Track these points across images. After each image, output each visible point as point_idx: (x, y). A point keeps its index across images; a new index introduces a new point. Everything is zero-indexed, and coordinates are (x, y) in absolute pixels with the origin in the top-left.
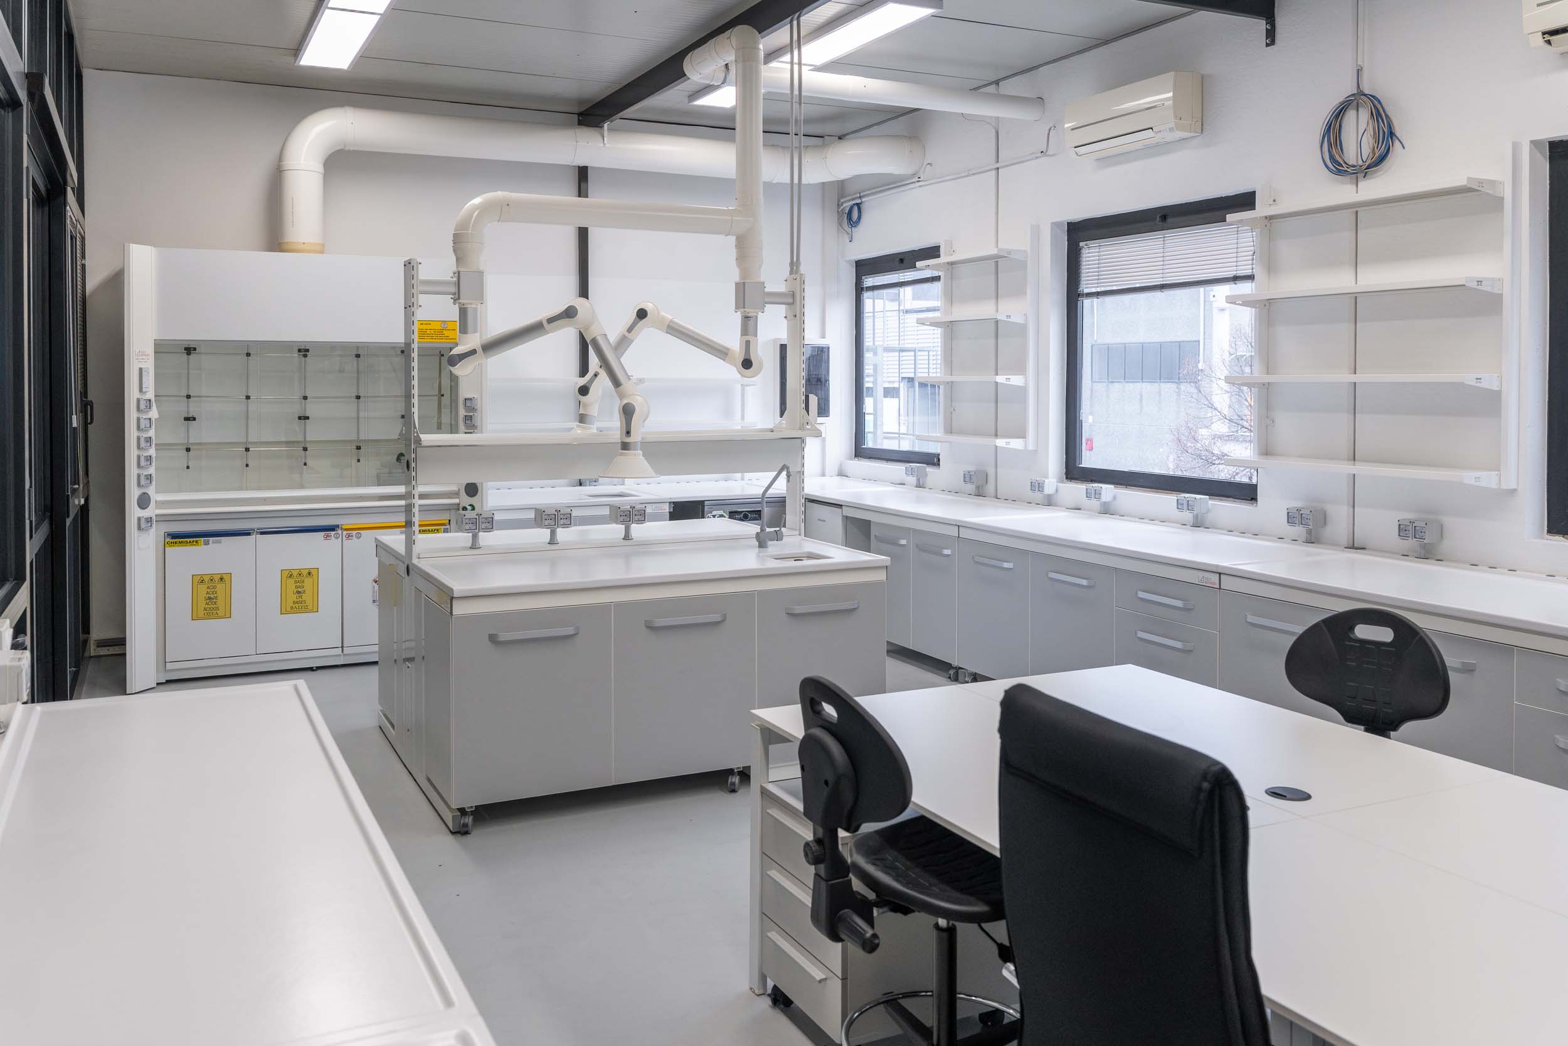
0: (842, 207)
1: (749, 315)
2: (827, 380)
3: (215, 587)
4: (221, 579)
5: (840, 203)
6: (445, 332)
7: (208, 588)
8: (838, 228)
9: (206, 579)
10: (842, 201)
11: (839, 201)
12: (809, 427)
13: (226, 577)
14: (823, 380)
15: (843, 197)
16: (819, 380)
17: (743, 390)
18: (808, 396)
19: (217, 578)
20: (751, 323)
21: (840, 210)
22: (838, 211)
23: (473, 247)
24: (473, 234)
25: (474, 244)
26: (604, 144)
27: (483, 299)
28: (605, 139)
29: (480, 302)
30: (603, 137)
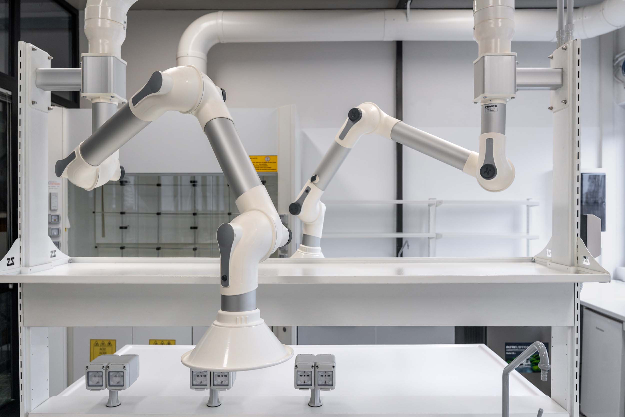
0: (617, 62)
1: (493, 103)
2: (603, 202)
3: (105, 349)
4: (109, 344)
5: (615, 59)
6: (268, 164)
7: (101, 349)
8: (614, 79)
9: (100, 343)
10: (617, 56)
11: (614, 57)
12: (588, 264)
13: (112, 343)
14: (600, 202)
15: (617, 54)
16: (596, 203)
17: (528, 210)
18: (586, 217)
19: (106, 343)
20: (495, 114)
21: (615, 64)
22: (613, 66)
23: (99, 24)
24: (99, 6)
25: (100, 20)
26: (407, 20)
27: (110, 92)
28: (408, 15)
29: (108, 95)
30: (406, 14)
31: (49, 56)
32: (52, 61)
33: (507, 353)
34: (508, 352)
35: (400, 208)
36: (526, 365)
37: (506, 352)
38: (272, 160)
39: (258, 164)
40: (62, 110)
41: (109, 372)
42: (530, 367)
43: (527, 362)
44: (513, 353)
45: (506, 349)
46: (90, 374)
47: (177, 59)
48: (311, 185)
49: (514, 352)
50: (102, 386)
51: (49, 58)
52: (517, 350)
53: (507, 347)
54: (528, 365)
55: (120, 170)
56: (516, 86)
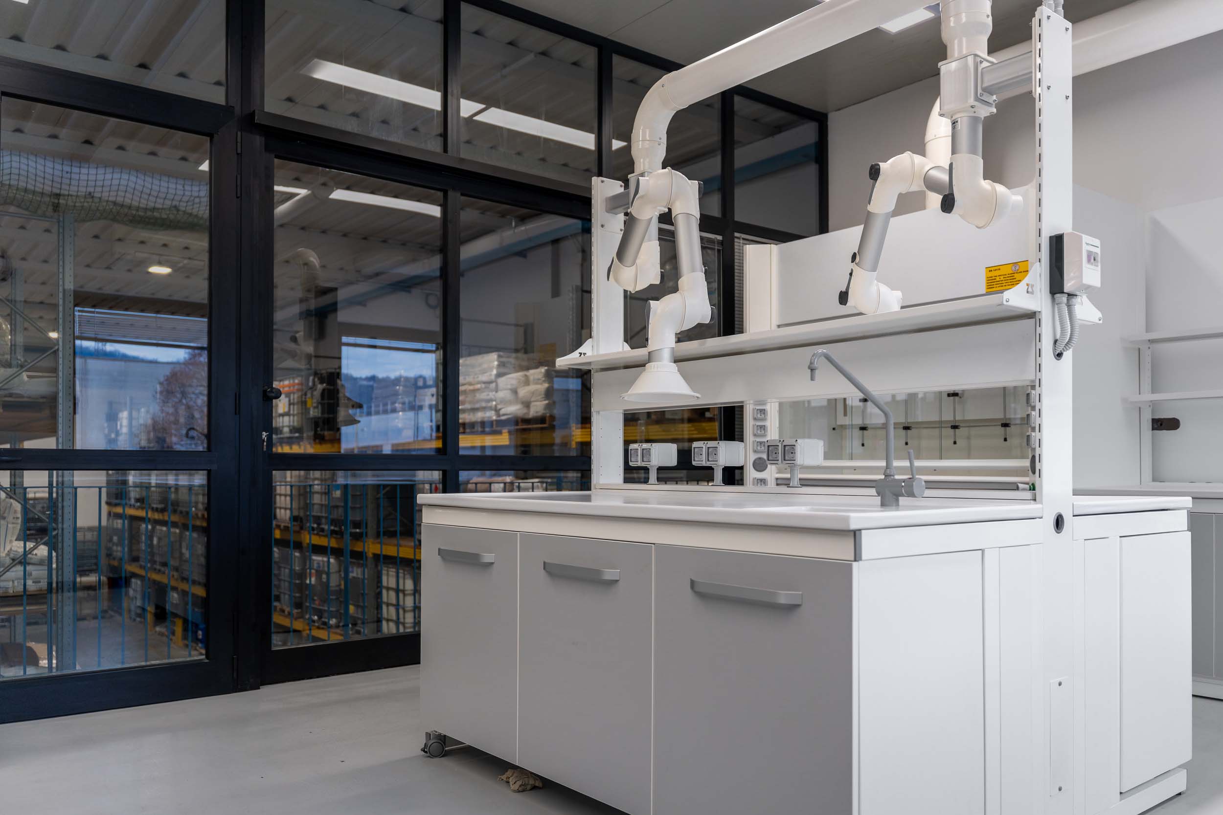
1: (954, 118)
23: (640, 146)
24: (639, 132)
25: (640, 143)
56: (979, 91)
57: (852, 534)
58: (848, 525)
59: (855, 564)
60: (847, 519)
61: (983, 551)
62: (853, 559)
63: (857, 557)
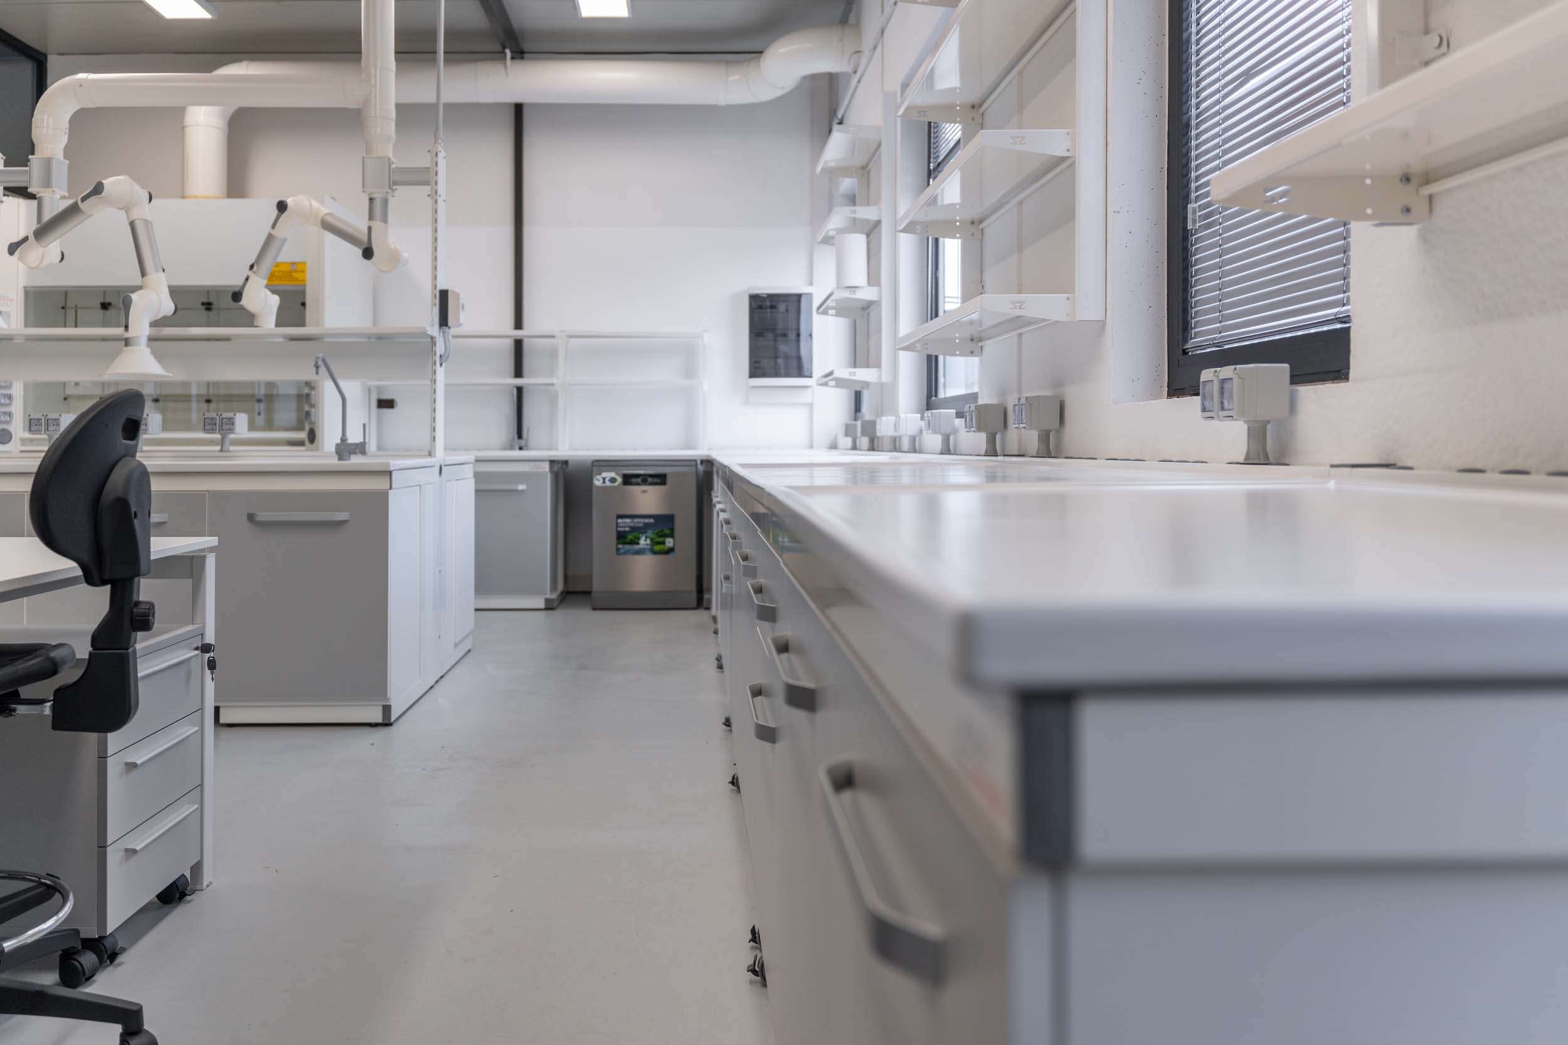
1: (373, 196)
6: (294, 274)
20: (375, 205)
23: (44, 132)
24: (43, 119)
25: (45, 129)
26: (507, 75)
27: (52, 187)
28: (509, 69)
29: (50, 190)
30: (506, 67)
31: (2, 156)
32: (5, 160)
33: (619, 529)
34: (620, 527)
35: (518, 344)
36: (644, 545)
37: (617, 527)
38: (300, 268)
39: (281, 274)
40: (19, 201)
41: (48, 420)
42: (649, 547)
43: (646, 540)
44: (627, 529)
45: (617, 523)
46: (32, 421)
47: (183, 128)
48: (250, 273)
49: (628, 527)
50: (41, 431)
51: (2, 158)
52: (632, 524)
53: (620, 521)
54: (647, 545)
55: (60, 254)
56: (391, 183)
57: (389, 473)
58: (389, 468)
59: (390, 491)
60: (388, 464)
61: (420, 486)
62: (389, 488)
63: (391, 488)
